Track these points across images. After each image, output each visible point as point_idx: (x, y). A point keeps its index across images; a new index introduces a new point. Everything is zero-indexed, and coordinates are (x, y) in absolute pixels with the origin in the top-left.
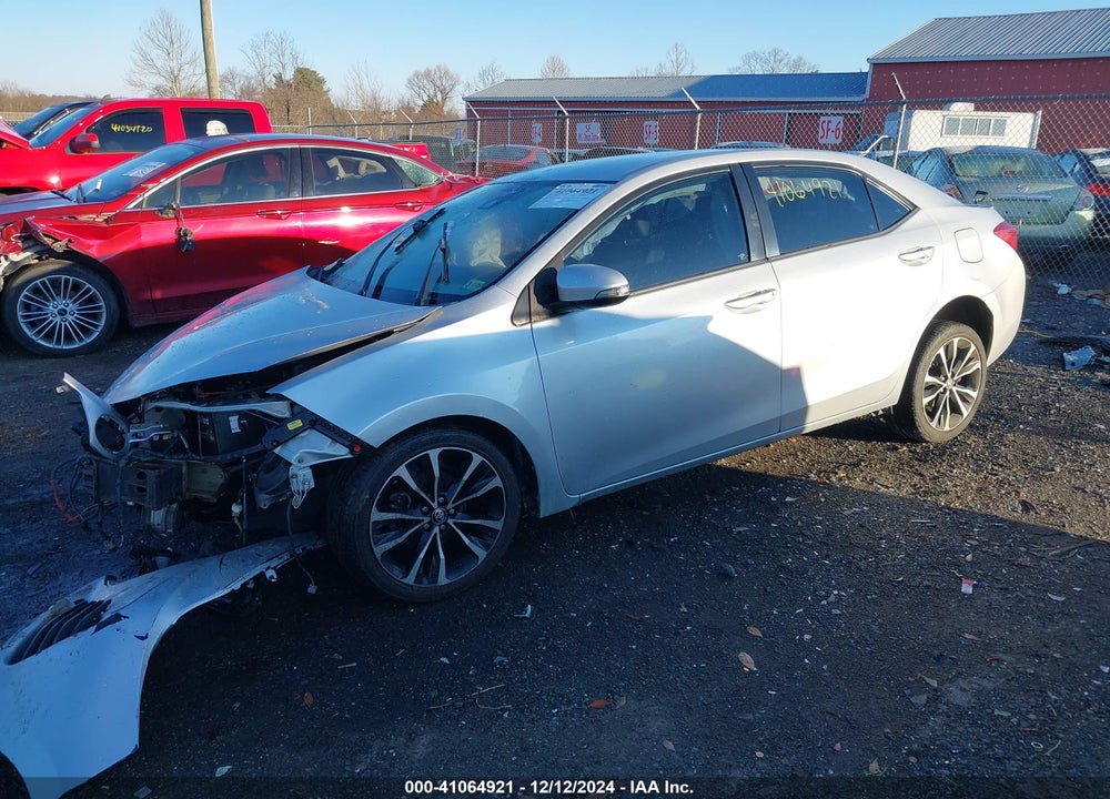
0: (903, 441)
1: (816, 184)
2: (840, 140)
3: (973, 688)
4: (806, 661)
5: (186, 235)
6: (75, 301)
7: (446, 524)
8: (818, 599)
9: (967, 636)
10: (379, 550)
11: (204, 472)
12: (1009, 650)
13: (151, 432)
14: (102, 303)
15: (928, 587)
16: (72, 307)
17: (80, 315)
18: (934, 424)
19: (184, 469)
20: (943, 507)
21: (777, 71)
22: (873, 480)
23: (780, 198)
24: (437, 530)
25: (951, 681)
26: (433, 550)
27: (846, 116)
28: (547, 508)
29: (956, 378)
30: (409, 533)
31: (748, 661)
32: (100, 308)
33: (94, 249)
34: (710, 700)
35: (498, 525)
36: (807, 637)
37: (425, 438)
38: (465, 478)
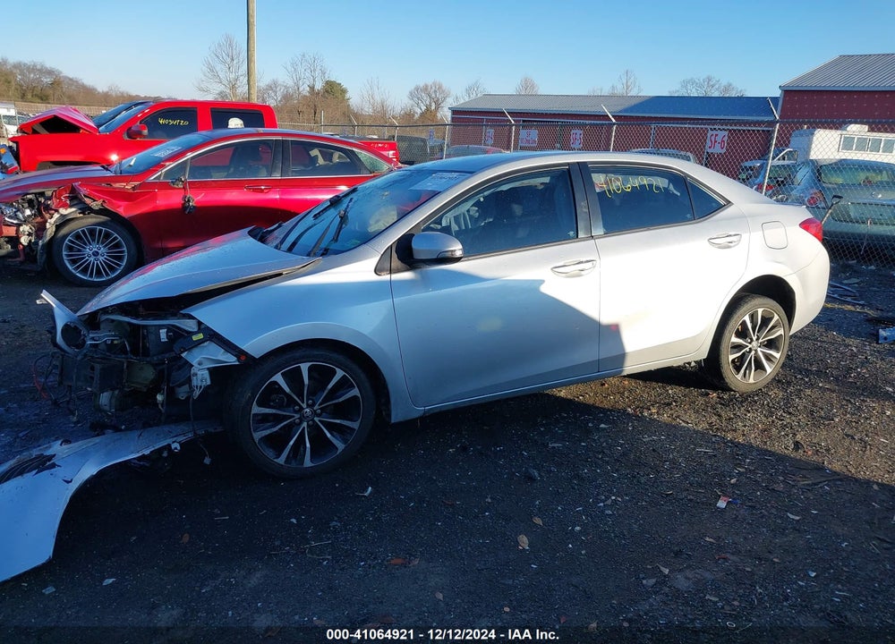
0: (715, 389)
1: (643, 181)
2: (724, 150)
3: (695, 577)
4: (570, 546)
5: (189, 201)
6: (106, 246)
7: (314, 421)
8: (597, 501)
9: (707, 539)
10: (257, 436)
11: (141, 369)
12: (737, 553)
13: (104, 337)
14: (125, 249)
15: (691, 500)
16: (103, 250)
17: (109, 256)
18: (739, 377)
19: (125, 365)
20: (728, 441)
21: (709, 95)
22: (678, 417)
23: (609, 191)
24: (305, 424)
25: (680, 571)
26: (301, 439)
27: (730, 131)
28: (397, 415)
29: (760, 341)
30: (282, 425)
31: (524, 542)
32: (122, 252)
33: (123, 210)
34: (483, 567)
35: (355, 425)
36: (578, 528)
37: (298, 354)
38: (330, 386)
